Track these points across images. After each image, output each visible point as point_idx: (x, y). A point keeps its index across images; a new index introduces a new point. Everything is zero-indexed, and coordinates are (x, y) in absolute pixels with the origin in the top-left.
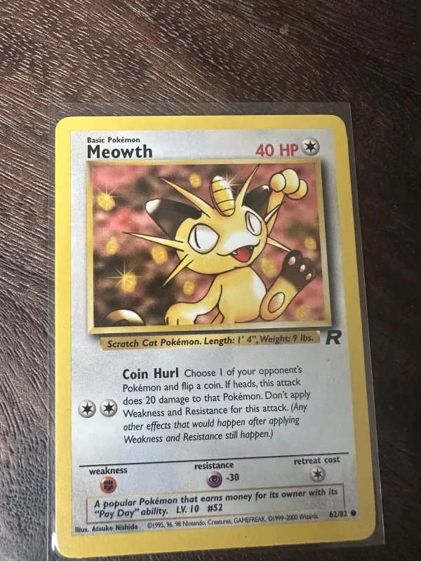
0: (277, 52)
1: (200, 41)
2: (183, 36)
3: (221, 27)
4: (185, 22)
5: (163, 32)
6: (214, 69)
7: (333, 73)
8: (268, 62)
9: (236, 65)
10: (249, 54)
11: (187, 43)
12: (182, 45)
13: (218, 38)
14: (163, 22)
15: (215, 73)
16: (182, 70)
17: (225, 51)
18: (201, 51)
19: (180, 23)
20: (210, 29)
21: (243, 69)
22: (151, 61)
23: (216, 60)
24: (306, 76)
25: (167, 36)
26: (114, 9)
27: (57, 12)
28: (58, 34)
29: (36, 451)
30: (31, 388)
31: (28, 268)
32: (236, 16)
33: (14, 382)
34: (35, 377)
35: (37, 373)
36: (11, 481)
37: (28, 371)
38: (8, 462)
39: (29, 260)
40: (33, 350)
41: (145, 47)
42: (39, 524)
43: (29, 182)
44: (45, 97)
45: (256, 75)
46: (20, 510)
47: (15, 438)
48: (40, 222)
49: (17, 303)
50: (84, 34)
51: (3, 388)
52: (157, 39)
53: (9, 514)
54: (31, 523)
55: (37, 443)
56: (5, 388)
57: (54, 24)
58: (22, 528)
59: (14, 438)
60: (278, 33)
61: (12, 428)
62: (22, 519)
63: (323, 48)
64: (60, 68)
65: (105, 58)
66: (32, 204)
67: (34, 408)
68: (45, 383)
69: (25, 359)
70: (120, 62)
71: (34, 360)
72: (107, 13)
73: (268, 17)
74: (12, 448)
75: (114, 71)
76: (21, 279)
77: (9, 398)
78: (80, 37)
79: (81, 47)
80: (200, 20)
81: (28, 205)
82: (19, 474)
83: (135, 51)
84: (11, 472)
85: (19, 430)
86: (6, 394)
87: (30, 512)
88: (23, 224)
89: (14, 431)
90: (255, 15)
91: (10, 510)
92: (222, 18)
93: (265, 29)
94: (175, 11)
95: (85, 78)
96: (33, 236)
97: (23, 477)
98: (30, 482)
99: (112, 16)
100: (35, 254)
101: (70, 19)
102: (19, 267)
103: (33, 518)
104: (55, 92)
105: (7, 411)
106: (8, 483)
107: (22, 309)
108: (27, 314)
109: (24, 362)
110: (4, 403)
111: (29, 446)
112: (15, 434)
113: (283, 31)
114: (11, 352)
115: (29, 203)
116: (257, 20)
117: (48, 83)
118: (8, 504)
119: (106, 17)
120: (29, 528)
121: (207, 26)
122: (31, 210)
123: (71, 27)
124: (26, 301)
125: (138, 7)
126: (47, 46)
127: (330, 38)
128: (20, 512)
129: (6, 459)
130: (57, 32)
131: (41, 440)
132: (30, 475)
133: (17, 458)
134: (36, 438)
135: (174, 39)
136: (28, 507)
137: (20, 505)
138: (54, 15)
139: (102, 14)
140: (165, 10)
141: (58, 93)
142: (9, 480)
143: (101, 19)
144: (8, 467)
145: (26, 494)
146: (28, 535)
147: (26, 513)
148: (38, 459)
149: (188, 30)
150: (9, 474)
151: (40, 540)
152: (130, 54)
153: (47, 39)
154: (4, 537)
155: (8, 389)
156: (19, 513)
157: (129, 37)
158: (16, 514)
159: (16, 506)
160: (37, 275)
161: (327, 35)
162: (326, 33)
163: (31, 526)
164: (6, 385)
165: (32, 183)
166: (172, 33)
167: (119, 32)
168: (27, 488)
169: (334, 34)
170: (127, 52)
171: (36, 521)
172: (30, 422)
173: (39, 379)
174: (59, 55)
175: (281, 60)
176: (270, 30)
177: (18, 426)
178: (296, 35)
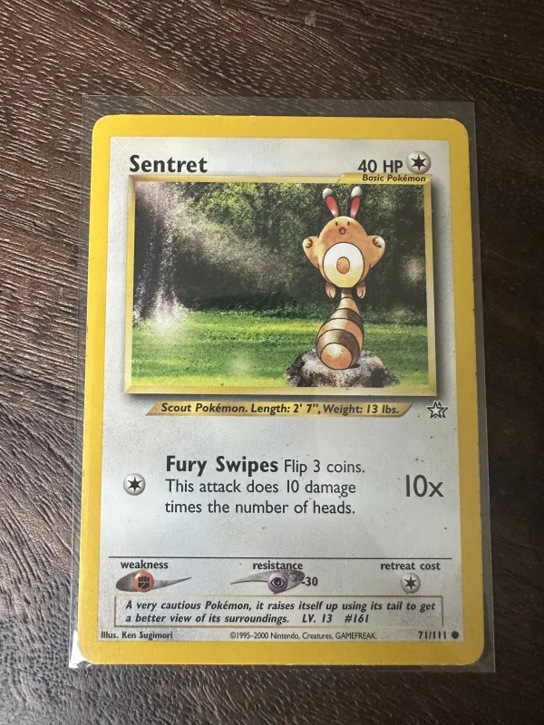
0: (304, 50)
1: (202, 50)
2: (180, 46)
3: (226, 27)
4: (180, 27)
5: (154, 45)
6: (225, 84)
7: (380, 67)
8: (294, 65)
9: (252, 74)
10: (267, 57)
11: (186, 55)
12: (179, 59)
13: (225, 43)
14: (151, 31)
15: (226, 90)
16: (184, 92)
17: (237, 59)
18: (206, 63)
19: (174, 30)
20: (213, 31)
21: (263, 79)
22: (142, 85)
23: (226, 72)
24: (345, 76)
25: (159, 50)
26: (86, 23)
27: (15, 38)
28: (19, 67)
29: (58, 597)
30: (41, 521)
31: (19, 371)
32: (246, 10)
33: (19, 516)
34: (45, 507)
35: (47, 502)
36: (32, 639)
37: (35, 500)
38: (25, 616)
39: (19, 361)
40: (38, 474)
41: (132, 68)
42: (73, 688)
43: (7, 262)
44: (13, 151)
45: (279, 85)
46: (47, 673)
47: (30, 586)
48: (26, 311)
49: (10, 416)
50: (52, 62)
51: (8, 526)
52: (146, 55)
53: (34, 680)
54: (62, 687)
55: (58, 588)
56: (9, 524)
57: (12, 54)
58: (53, 695)
59: (28, 585)
60: (303, 25)
61: (24, 573)
62: (51, 684)
63: (364, 37)
64: (28, 110)
65: (82, 89)
66: (13, 290)
67: (49, 545)
68: (58, 513)
69: (29, 485)
70: (103, 92)
71: (40, 486)
72: (78, 30)
73: (287, 6)
74: (28, 598)
75: (96, 105)
76: (13, 387)
77: (16, 537)
78: (48, 66)
79: (50, 80)
80: (199, 22)
81: (8, 291)
82: (40, 629)
83: (120, 75)
84: (31, 627)
85: (33, 575)
86: (12, 532)
87: (59, 675)
88: (6, 317)
89: (27, 577)
90: (269, 6)
91: (35, 674)
92: (226, 15)
93: (284, 21)
94: (164, 15)
95: (61, 120)
96: (20, 330)
97: (45, 633)
98: (55, 637)
99: (86, 35)
100: (25, 353)
101: (31, 45)
102: (7, 372)
103: (65, 681)
104: (23, 142)
105: (15, 552)
106: (28, 641)
107: (18, 424)
108: (25, 429)
109: (28, 489)
110: (10, 544)
111: (49, 592)
112: (29, 580)
113: (310, 21)
114: (11, 478)
115: (10, 289)
116: (274, 12)
117: (13, 131)
118: (31, 667)
119: (78, 36)
120: (61, 693)
121: (209, 29)
122: (14, 298)
123: (35, 56)
124: (22, 413)
125: (117, 17)
126: (7, 85)
127: (372, 22)
128: (48, 676)
129: (21, 612)
130: (17, 63)
131: (62, 584)
132: (54, 628)
133: (35, 609)
134: (55, 582)
135: (168, 52)
136: (56, 669)
137: (46, 667)
138: (11, 42)
139: (72, 33)
140: (151, 15)
141: (29, 144)
142: (29, 638)
143: (72, 39)
144: (26, 622)
145: (52, 652)
146: (61, 702)
147: (55, 677)
148: (62, 608)
149: (186, 38)
150: (28, 630)
151: (76, 707)
152: (114, 80)
153: (7, 75)
154: (31, 708)
155: (13, 525)
156: (46, 677)
157: (109, 58)
158: (43, 678)
159: (41, 668)
160: (31, 379)
161: (367, 19)
162: (367, 16)
163: (63, 692)
164: (10, 521)
165: (10, 263)
166: (166, 45)
167: (96, 53)
168: (52, 645)
169: (376, 16)
170: (110, 78)
171: (68, 684)
172: (46, 564)
173: (50, 509)
174: (23, 93)
175: (311, 61)
176: (291, 23)
177: (31, 570)
178: (326, 25)
